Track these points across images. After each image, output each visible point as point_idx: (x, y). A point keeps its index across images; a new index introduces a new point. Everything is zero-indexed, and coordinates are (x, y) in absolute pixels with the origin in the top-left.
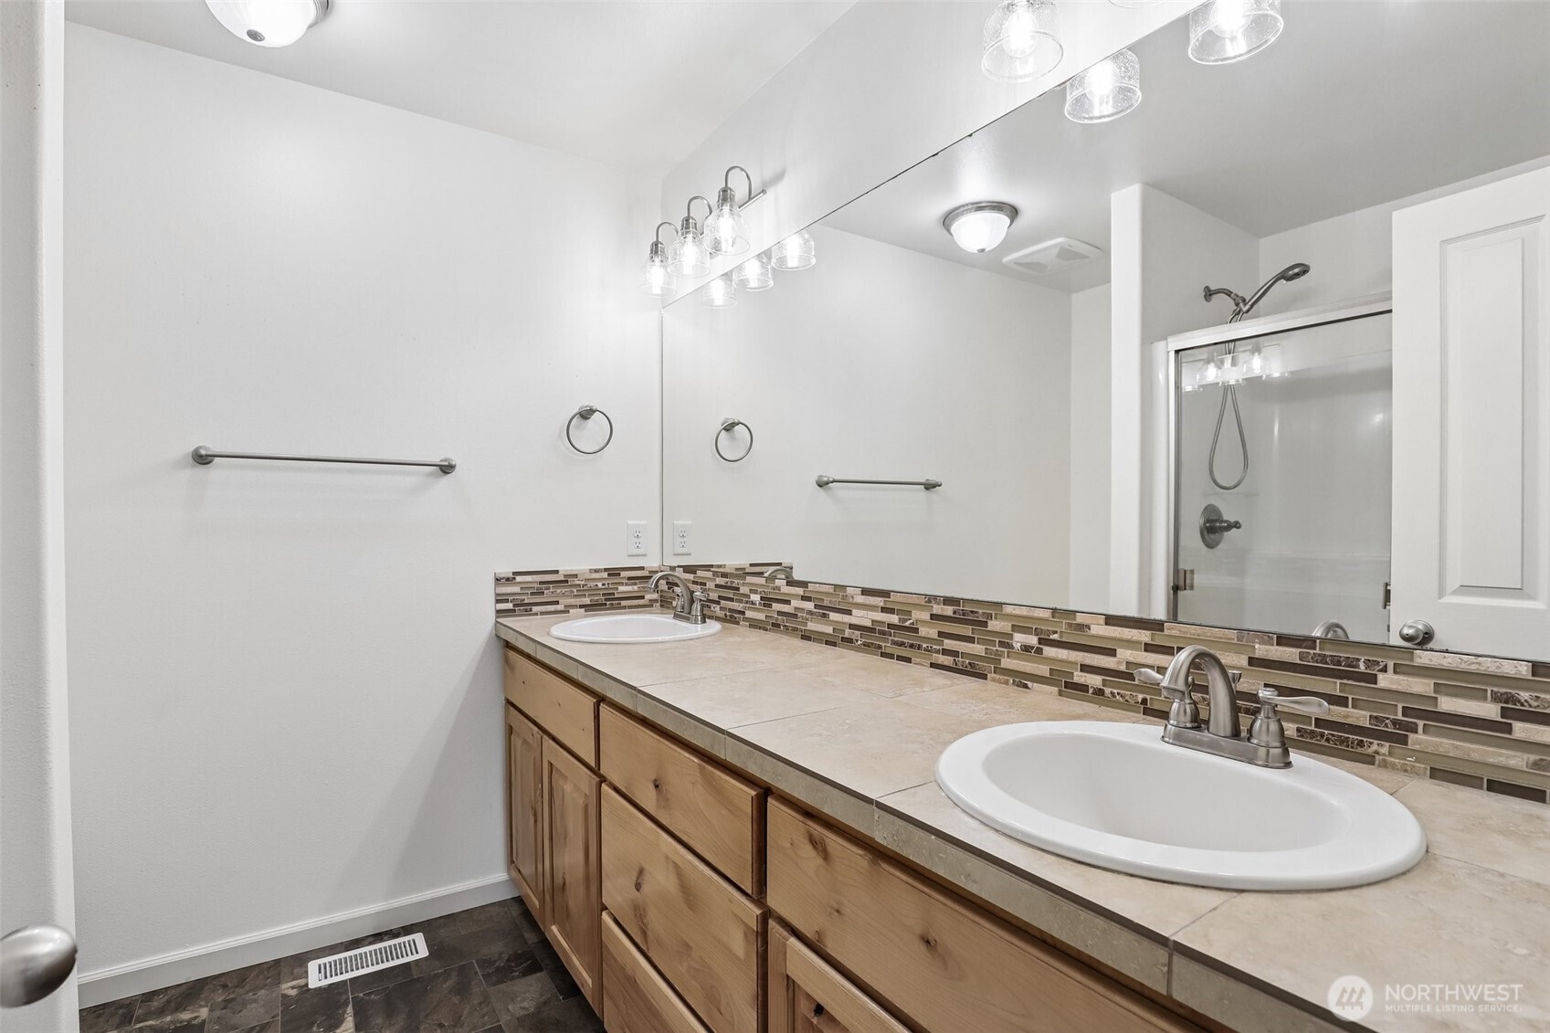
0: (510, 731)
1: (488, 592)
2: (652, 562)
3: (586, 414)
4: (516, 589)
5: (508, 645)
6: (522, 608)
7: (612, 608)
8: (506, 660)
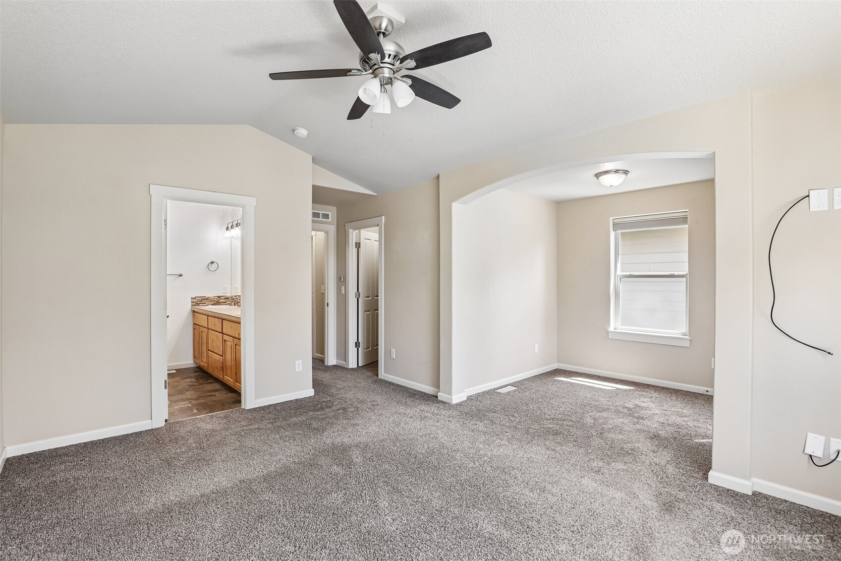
0: (194, 329)
1: (190, 301)
2: (229, 295)
3: (212, 263)
4: (196, 300)
5: (194, 311)
6: (198, 304)
7: (219, 305)
8: (194, 315)
